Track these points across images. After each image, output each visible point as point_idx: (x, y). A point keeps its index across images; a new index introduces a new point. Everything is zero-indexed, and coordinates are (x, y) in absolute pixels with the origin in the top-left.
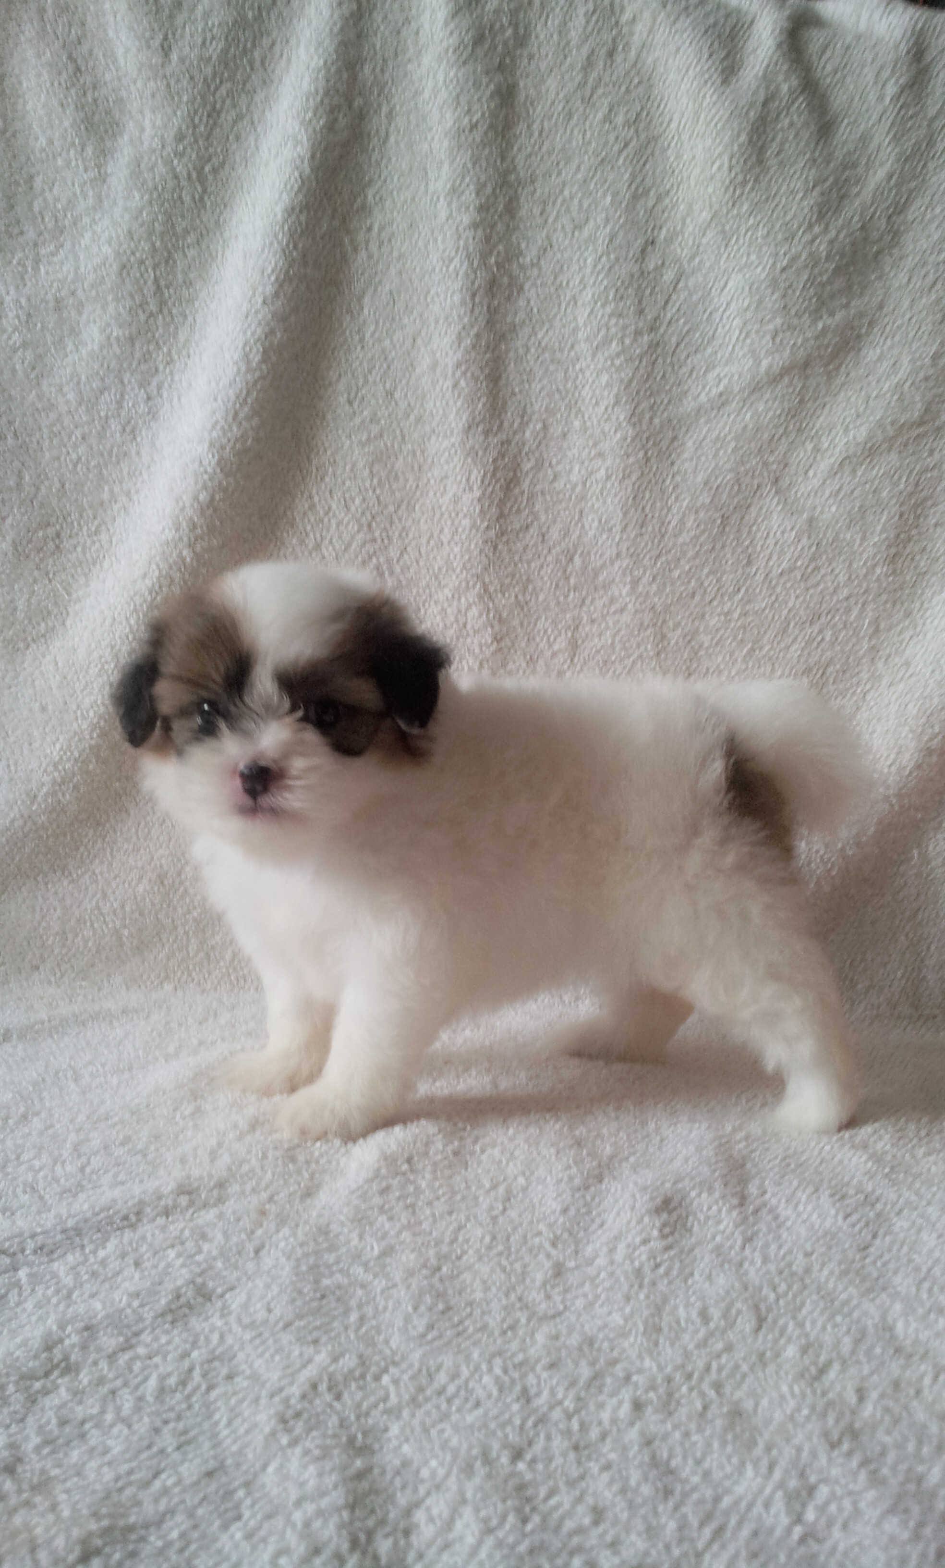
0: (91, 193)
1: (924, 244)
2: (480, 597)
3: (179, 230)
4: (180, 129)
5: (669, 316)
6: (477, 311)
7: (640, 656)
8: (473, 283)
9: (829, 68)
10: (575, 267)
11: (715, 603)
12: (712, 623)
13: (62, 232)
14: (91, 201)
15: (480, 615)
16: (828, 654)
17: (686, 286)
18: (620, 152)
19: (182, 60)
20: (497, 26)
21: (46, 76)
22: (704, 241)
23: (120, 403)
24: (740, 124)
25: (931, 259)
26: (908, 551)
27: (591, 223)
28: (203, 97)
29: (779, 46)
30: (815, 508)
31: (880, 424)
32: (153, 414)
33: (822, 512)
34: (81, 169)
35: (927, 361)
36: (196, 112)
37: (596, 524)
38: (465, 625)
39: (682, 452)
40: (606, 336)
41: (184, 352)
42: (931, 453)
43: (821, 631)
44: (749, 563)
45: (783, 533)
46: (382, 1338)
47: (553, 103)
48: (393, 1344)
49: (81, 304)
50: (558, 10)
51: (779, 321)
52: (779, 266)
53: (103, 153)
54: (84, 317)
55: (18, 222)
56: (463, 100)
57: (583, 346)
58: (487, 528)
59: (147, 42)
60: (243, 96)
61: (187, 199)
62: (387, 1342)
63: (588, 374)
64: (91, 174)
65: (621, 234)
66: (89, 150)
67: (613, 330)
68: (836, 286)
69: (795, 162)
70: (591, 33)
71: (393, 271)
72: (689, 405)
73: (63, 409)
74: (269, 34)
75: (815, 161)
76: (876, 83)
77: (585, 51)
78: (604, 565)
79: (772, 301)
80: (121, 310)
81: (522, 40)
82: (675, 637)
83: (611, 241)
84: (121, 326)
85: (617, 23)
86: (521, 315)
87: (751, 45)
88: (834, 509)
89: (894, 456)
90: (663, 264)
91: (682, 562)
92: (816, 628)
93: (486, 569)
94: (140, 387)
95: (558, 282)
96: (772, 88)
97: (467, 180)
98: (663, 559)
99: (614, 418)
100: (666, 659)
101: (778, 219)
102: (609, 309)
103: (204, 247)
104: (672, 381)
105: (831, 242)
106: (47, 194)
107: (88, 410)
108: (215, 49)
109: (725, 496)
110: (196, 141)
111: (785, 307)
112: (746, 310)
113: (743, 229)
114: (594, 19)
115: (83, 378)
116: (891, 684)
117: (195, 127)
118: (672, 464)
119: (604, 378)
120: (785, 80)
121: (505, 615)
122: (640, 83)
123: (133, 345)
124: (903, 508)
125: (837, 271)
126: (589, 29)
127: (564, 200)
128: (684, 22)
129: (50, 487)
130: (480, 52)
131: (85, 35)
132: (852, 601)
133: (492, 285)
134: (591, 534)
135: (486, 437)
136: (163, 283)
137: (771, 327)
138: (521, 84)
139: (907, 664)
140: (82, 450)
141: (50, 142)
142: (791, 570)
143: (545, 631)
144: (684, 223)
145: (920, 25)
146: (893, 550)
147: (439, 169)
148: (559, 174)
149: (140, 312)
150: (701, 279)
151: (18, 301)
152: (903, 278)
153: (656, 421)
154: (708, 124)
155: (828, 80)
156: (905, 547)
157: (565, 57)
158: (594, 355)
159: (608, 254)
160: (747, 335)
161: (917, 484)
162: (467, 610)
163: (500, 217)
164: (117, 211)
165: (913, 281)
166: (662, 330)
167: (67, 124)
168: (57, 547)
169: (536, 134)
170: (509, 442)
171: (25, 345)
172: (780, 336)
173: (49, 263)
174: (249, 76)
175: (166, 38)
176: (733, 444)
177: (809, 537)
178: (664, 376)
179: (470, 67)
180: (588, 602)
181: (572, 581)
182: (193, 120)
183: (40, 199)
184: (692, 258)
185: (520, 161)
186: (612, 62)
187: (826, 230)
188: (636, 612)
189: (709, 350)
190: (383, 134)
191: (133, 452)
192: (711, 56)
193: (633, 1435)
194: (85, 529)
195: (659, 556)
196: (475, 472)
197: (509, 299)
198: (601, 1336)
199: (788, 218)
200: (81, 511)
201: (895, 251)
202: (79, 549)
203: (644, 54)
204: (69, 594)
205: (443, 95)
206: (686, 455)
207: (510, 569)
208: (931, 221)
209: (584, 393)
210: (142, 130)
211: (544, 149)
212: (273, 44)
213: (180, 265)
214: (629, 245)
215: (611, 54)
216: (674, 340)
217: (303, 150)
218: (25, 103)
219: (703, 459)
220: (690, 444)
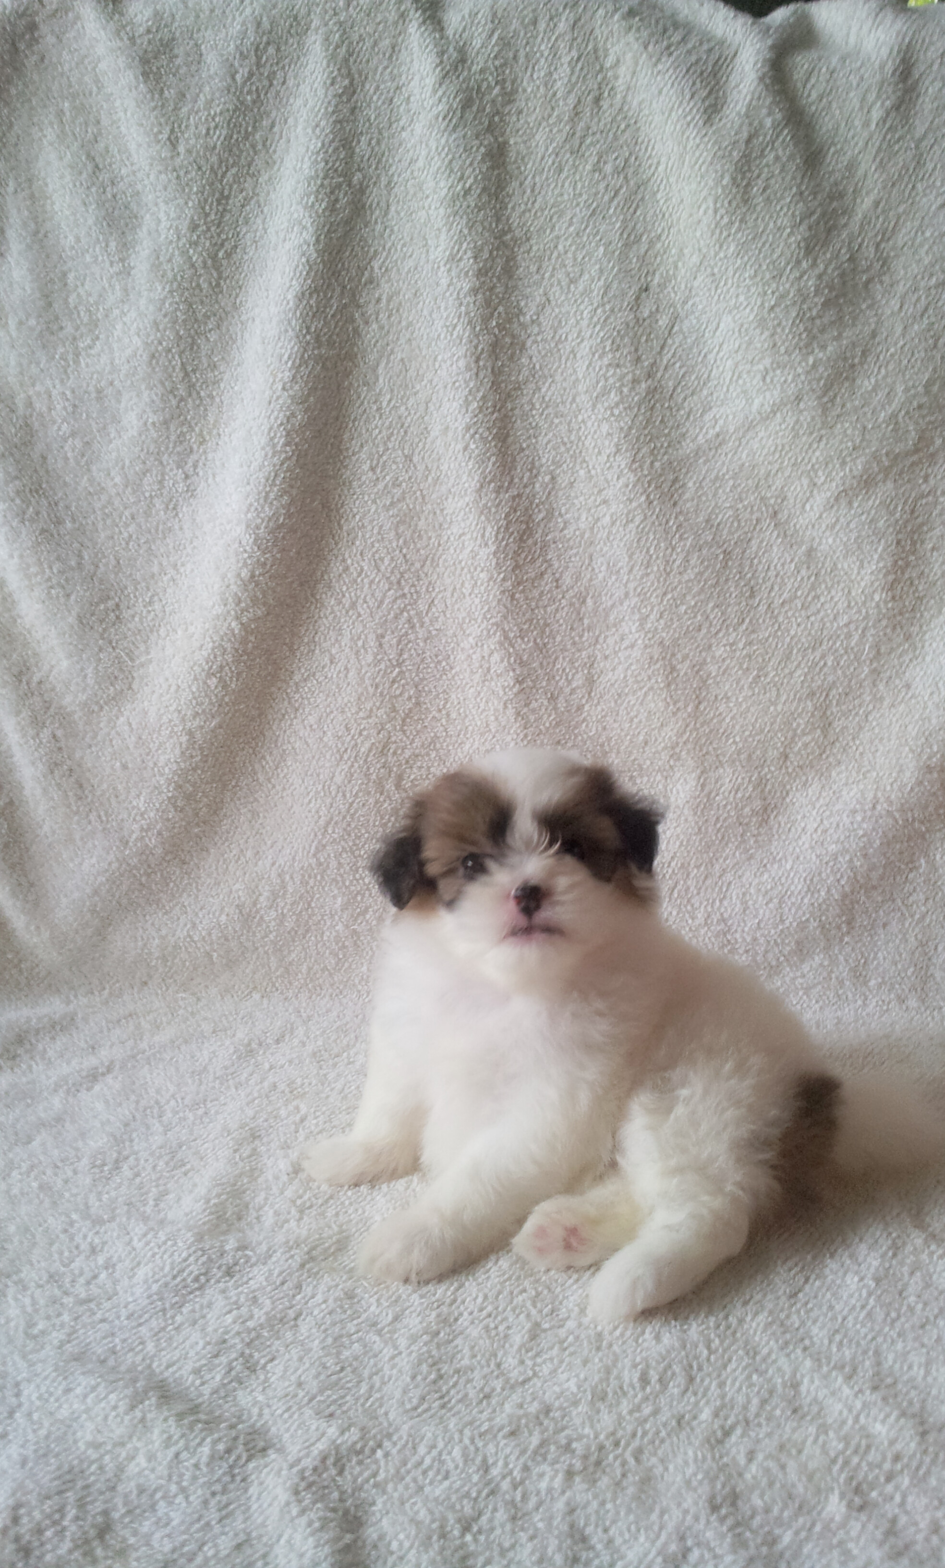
0: (118, 287)
1: (915, 269)
2: (501, 644)
3: (200, 316)
4: (192, 219)
5: (665, 362)
6: (481, 375)
7: (651, 688)
8: (476, 347)
9: (814, 95)
10: (572, 321)
11: (721, 635)
12: (718, 654)
13: (96, 326)
14: (119, 293)
15: (502, 661)
16: (831, 678)
17: (681, 330)
18: (612, 200)
19: (189, 151)
20: (485, 85)
21: (68, 178)
22: (696, 284)
23: (161, 482)
24: (723, 166)
25: (923, 284)
26: (907, 576)
27: (586, 277)
28: (211, 184)
29: (761, 79)
30: (814, 539)
31: (875, 456)
32: (191, 491)
33: (820, 544)
34: (107, 264)
35: (920, 389)
36: (206, 201)
37: (603, 568)
38: (489, 670)
39: (683, 493)
40: (605, 387)
41: (215, 432)
42: (926, 479)
43: (823, 657)
44: (752, 596)
45: (783, 565)
46: (383, 1411)
47: (543, 158)
48: (391, 1416)
49: (119, 392)
50: (543, 61)
51: (767, 362)
52: (767, 305)
53: (125, 247)
54: (123, 405)
55: (57, 318)
56: (456, 166)
57: (583, 399)
58: (504, 580)
59: (156, 135)
60: (249, 179)
61: (205, 286)
62: (386, 1414)
63: (589, 424)
64: (116, 268)
65: (615, 285)
66: (113, 245)
67: (611, 381)
68: (826, 320)
69: (782, 198)
70: (577, 83)
71: (402, 341)
72: (688, 447)
73: (113, 492)
74: (268, 116)
75: (801, 193)
76: (861, 108)
77: (572, 100)
78: (613, 606)
79: (761, 340)
80: (155, 398)
81: (509, 97)
82: (683, 668)
83: (605, 293)
84: (155, 412)
85: (602, 68)
86: (525, 372)
87: (733, 80)
88: (830, 541)
89: (890, 485)
90: (657, 310)
91: (688, 598)
92: (818, 654)
93: (505, 617)
94: (178, 468)
95: (557, 337)
96: (756, 123)
97: (465, 245)
98: (669, 596)
99: (615, 464)
100: (676, 690)
101: (765, 258)
102: (606, 361)
103: (224, 330)
104: (671, 424)
105: (820, 277)
106: (80, 290)
107: (134, 492)
108: (218, 137)
109: (725, 532)
110: (209, 229)
111: (775, 345)
112: (737, 352)
113: (730, 272)
114: (580, 65)
115: (127, 462)
116: (893, 705)
117: (207, 215)
118: (675, 504)
119: (605, 428)
120: (769, 114)
121: (525, 658)
122: (628, 126)
123: (168, 428)
124: (900, 536)
125: (826, 304)
126: (574, 79)
127: (559, 255)
128: (666, 63)
129: (106, 565)
130: (469, 116)
131: (101, 134)
132: (852, 627)
133: (495, 347)
134: (600, 576)
135: (498, 492)
136: (190, 369)
137: (761, 367)
138: (512, 142)
139: (908, 686)
140: (132, 529)
141: (78, 240)
142: (791, 600)
143: (564, 670)
144: (676, 267)
145: (907, 41)
146: (891, 578)
147: (438, 237)
148: (553, 229)
149: (171, 397)
150: (694, 321)
151: (64, 393)
152: (895, 304)
153: (657, 464)
154: (692, 167)
155: (813, 108)
156: (903, 573)
157: (553, 109)
158: (594, 406)
159: (603, 305)
160: (739, 377)
161: (913, 512)
162: (490, 656)
163: (499, 279)
164: (143, 302)
165: (906, 307)
166: (659, 375)
167: (90, 222)
168: (118, 617)
169: (529, 191)
170: (519, 496)
171: (73, 434)
172: (771, 374)
173: (88, 356)
174: (253, 160)
175: (172, 131)
176: (731, 483)
177: (808, 568)
178: (662, 421)
179: (460, 133)
180: (601, 640)
181: (586, 621)
182: (203, 208)
183: (74, 295)
184: (685, 303)
185: (515, 221)
186: (600, 108)
187: (814, 265)
188: (646, 647)
189: (705, 392)
190: (383, 204)
191: (177, 527)
192: (692, 97)
193: (560, 1505)
194: (140, 600)
195: (665, 594)
196: (489, 529)
197: (511, 358)
198: (557, 1404)
199: (775, 256)
200: (136, 583)
201: (886, 279)
202: (137, 619)
203: (629, 98)
204: (132, 660)
205: (437, 163)
206: (687, 496)
207: (527, 616)
208: (921, 245)
209: (587, 443)
210: (159, 221)
211: (537, 206)
212: (273, 125)
213: (205, 348)
214: (624, 294)
215: (597, 100)
216: (671, 384)
217: (308, 235)
218: (53, 203)
219: (704, 499)
220: (690, 484)
